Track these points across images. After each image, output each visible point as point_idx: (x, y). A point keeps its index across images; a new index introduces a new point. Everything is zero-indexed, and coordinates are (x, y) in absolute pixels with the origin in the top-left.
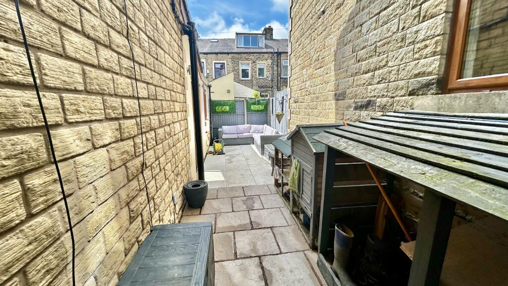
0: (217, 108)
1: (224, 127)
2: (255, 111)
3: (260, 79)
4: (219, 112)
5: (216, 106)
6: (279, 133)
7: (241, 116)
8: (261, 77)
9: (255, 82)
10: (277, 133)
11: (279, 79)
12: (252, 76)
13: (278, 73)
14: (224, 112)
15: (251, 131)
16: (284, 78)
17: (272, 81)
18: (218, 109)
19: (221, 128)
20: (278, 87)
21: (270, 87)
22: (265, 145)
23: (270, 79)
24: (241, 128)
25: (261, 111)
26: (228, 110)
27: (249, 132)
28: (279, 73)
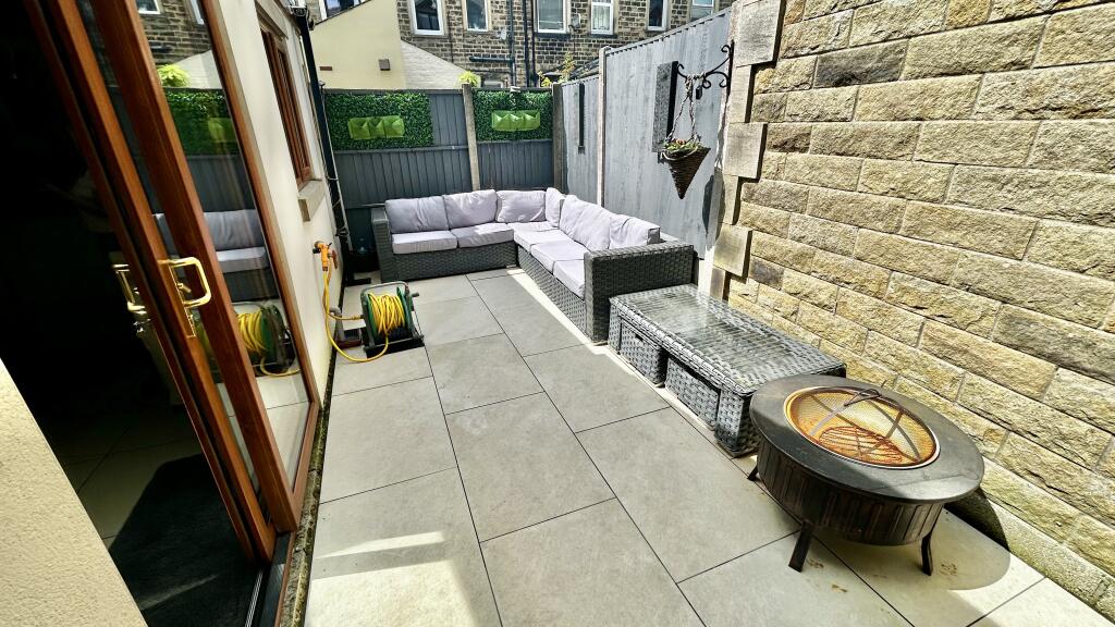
0: (352, 122)
1: (397, 205)
2: (507, 134)
3: (475, 34)
4: (364, 144)
5: (351, 116)
6: (663, 236)
7: (455, 155)
8: (477, 29)
9: (458, 46)
10: (655, 237)
11: (530, 36)
12: (449, 24)
13: (525, 19)
14: (386, 143)
15: (501, 216)
16: (543, 35)
17: (510, 41)
18: (359, 127)
19: (383, 208)
20: (527, 61)
21: (505, 62)
22: (615, 301)
23: (504, 36)
24: (461, 205)
25: (529, 134)
26: (401, 132)
27: (494, 221)
28: (529, 16)
